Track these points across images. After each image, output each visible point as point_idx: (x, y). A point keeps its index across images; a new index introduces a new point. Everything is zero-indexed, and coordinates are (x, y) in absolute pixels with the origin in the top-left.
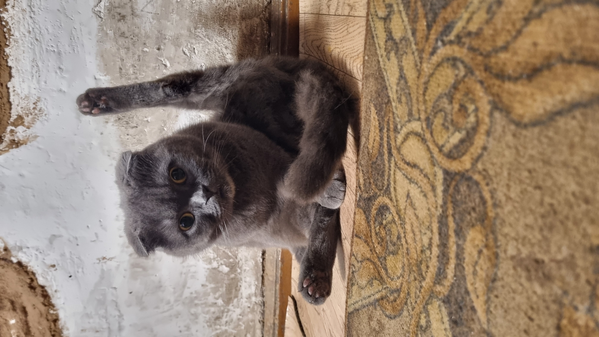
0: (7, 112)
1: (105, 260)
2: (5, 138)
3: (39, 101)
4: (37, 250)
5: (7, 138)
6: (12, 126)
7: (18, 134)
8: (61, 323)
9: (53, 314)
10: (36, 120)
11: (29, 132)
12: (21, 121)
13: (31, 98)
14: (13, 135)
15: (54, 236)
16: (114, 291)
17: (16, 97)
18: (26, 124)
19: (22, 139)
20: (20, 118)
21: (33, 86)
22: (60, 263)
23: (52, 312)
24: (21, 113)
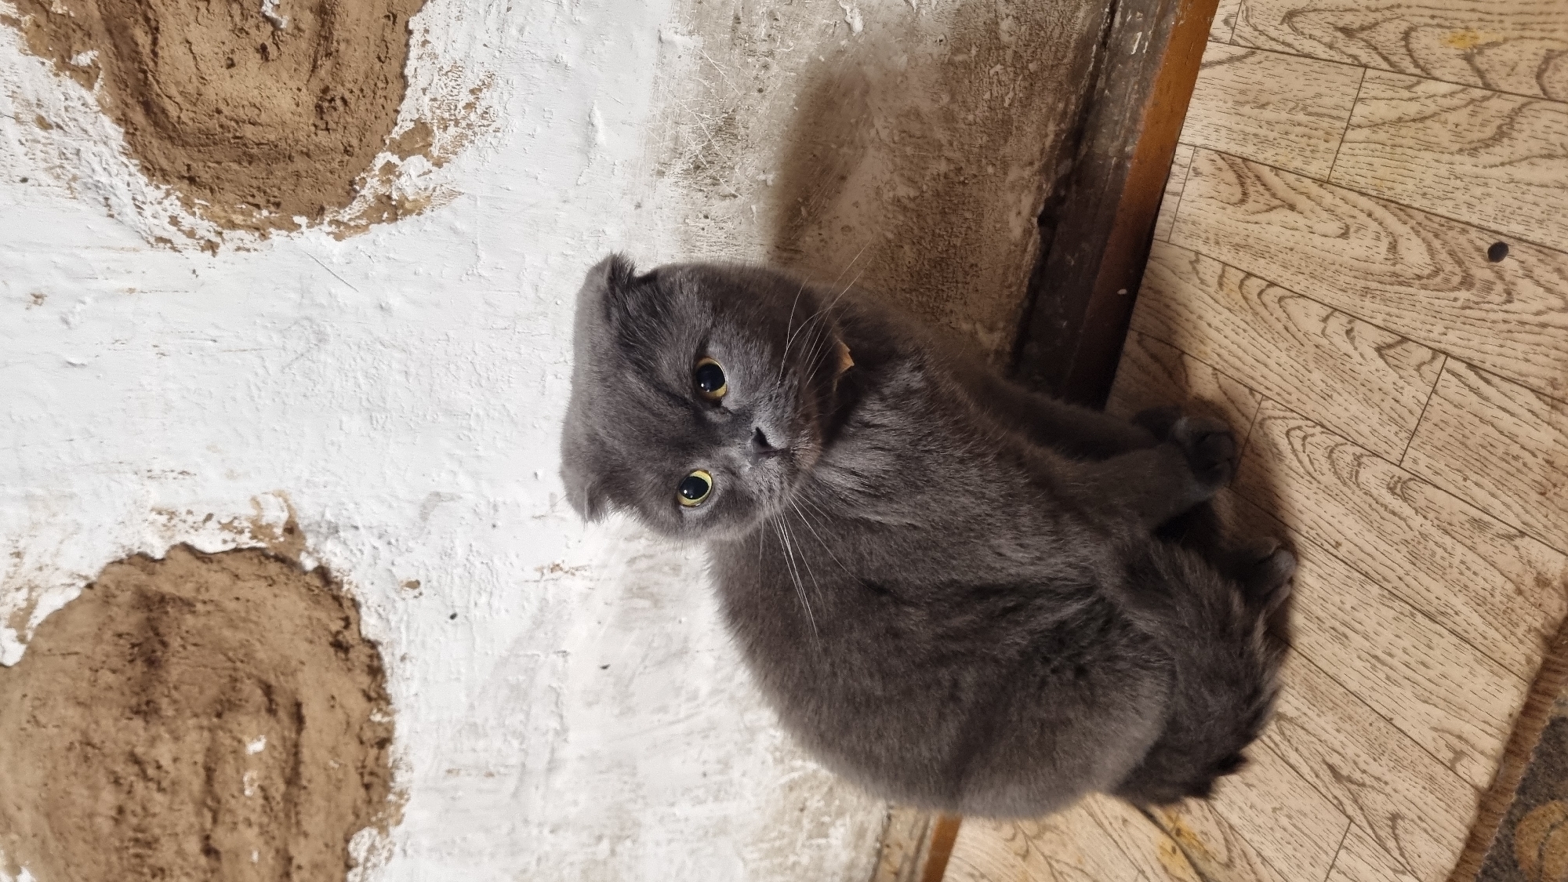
0: (389, 106)
1: (558, 574)
2: (363, 187)
3: (488, 86)
4: (380, 537)
5: (371, 187)
6: (393, 153)
7: (403, 179)
8: (394, 751)
9: (380, 724)
10: (465, 142)
11: (437, 175)
12: (423, 139)
13: (469, 74)
14: (389, 181)
15: (438, 494)
16: (560, 660)
17: (427, 61)
18: (435, 151)
19: (411, 198)
20: (422, 129)
21: (483, 37)
22: (434, 575)
23: (377, 718)
24: (429, 115)
